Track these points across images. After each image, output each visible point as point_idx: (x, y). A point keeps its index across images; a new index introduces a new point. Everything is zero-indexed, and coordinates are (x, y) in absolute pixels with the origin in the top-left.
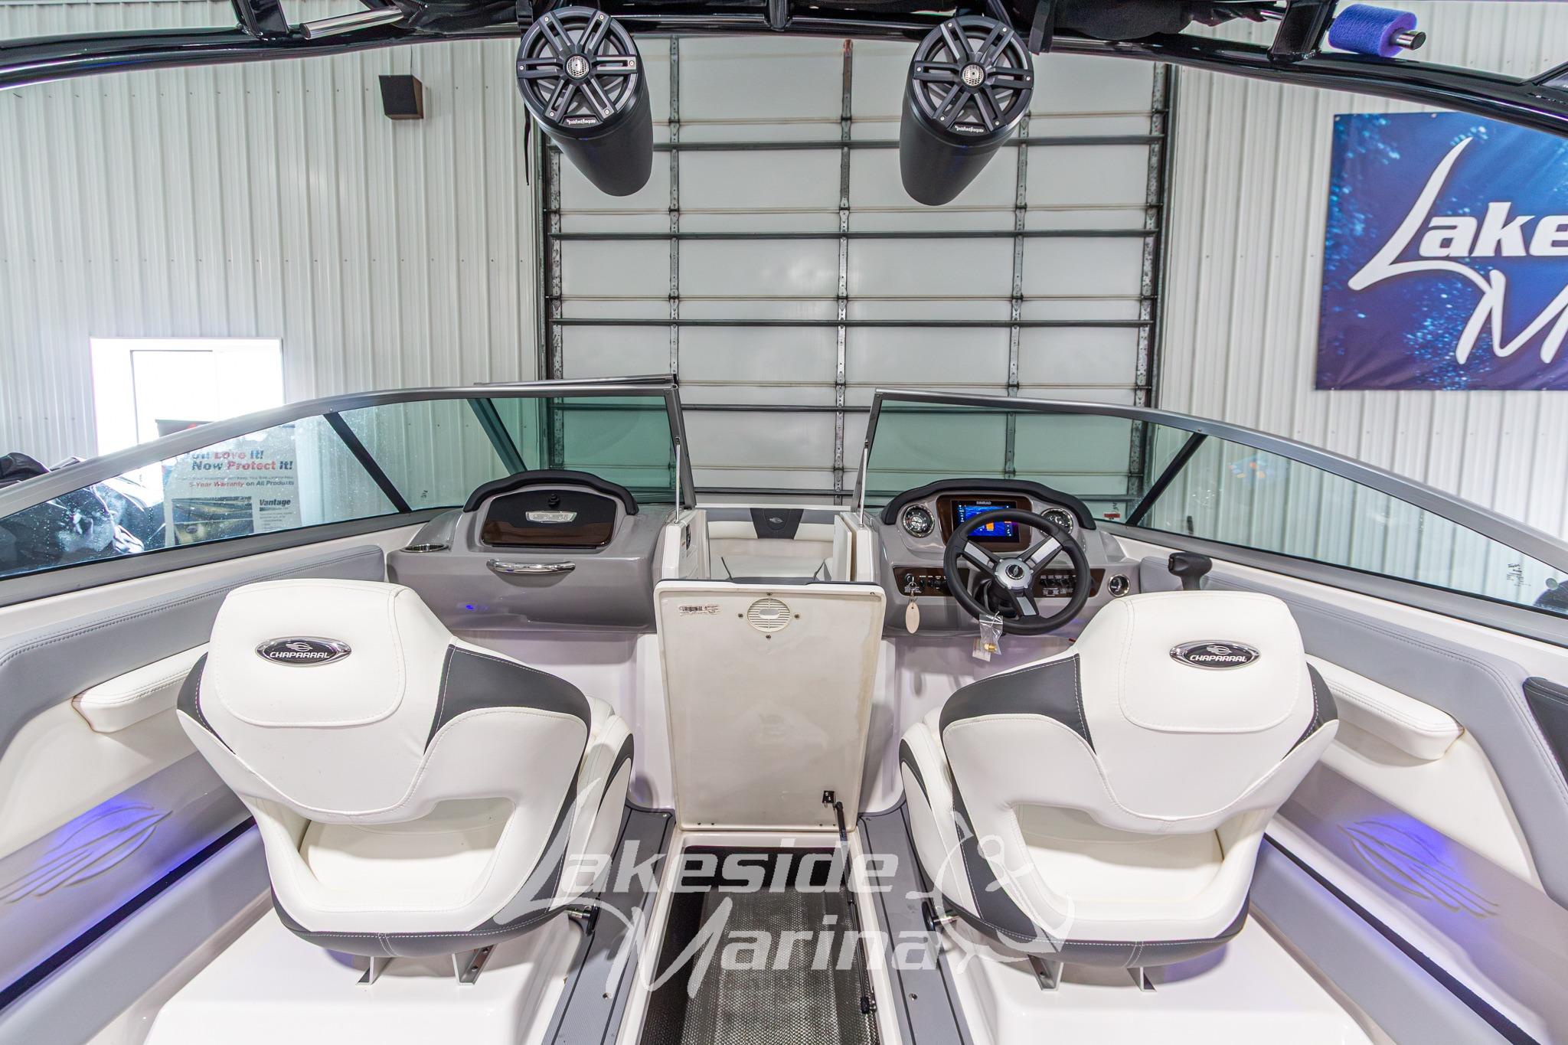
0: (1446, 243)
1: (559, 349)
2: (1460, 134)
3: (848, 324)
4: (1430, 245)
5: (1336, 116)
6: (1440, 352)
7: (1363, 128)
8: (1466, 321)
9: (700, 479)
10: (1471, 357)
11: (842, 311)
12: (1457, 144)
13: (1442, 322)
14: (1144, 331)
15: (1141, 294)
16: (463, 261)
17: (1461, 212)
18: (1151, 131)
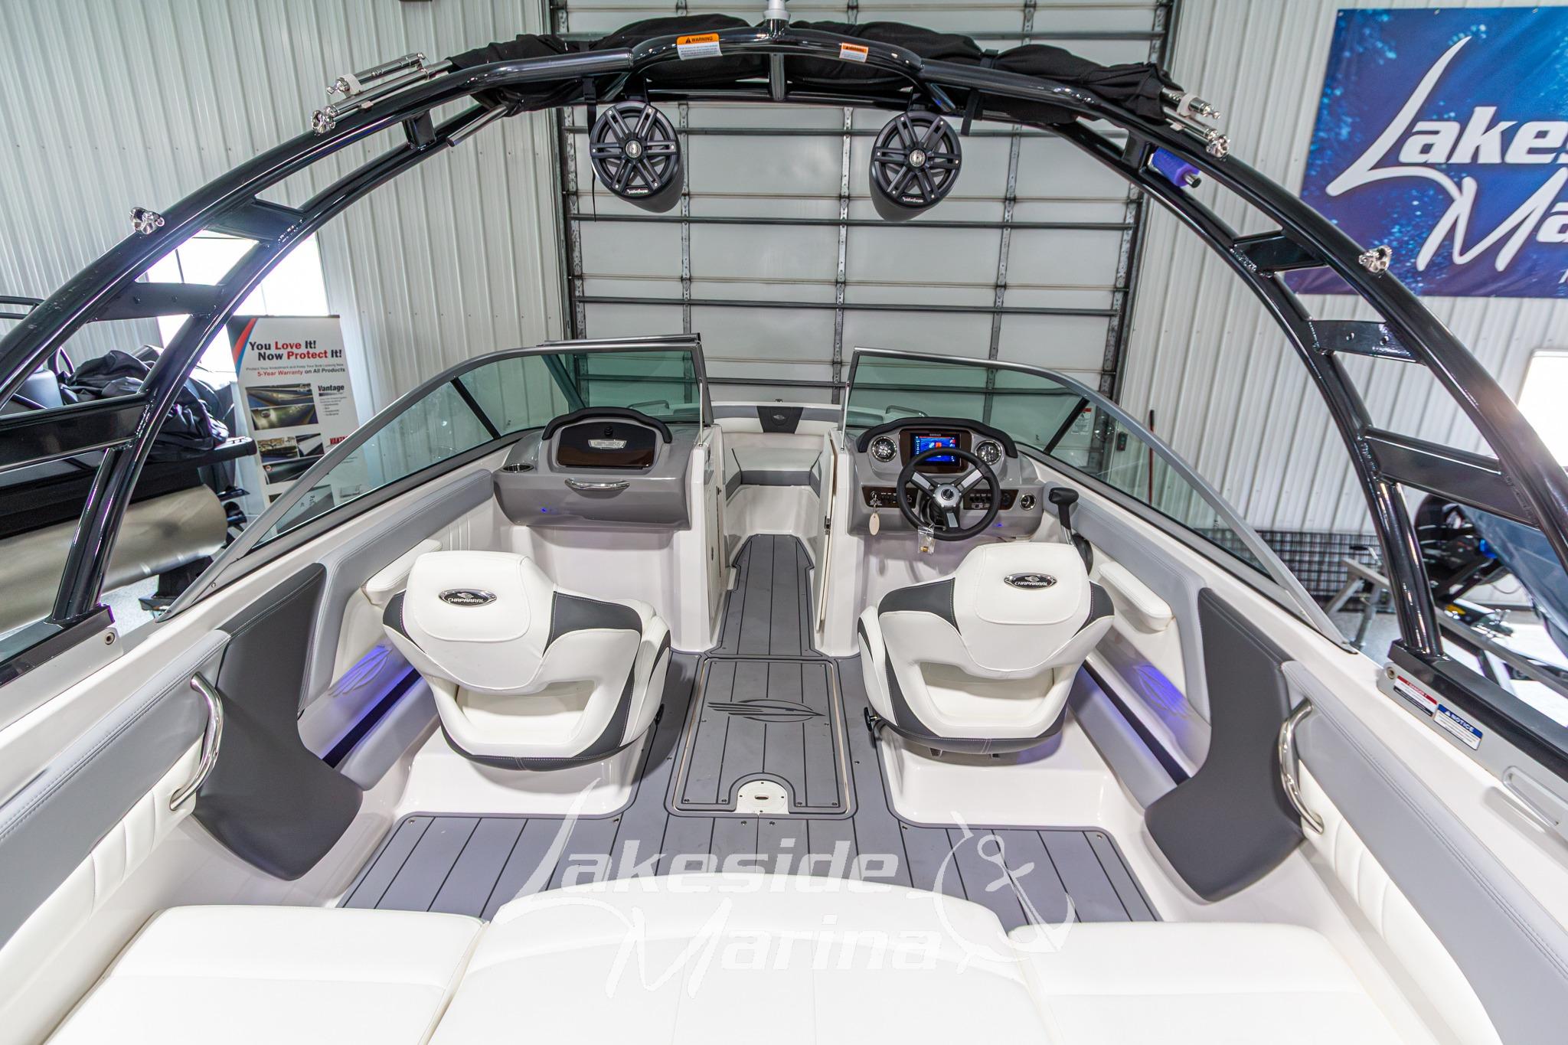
0: (1426, 149)
1: (577, 244)
2: (1460, 32)
3: (849, 223)
4: (1411, 152)
5: (1339, 11)
6: (1402, 258)
7: (1364, 26)
8: (1431, 228)
9: (712, 370)
10: (1431, 265)
11: (844, 210)
12: (1455, 43)
13: (1409, 229)
14: (1128, 234)
15: (1128, 197)
16: (481, 153)
17: (1446, 116)
18: (1154, 25)
